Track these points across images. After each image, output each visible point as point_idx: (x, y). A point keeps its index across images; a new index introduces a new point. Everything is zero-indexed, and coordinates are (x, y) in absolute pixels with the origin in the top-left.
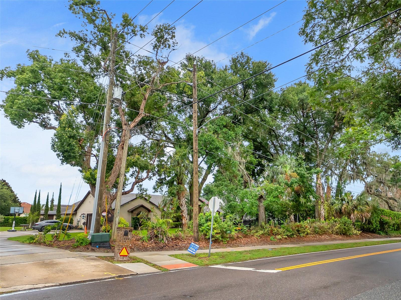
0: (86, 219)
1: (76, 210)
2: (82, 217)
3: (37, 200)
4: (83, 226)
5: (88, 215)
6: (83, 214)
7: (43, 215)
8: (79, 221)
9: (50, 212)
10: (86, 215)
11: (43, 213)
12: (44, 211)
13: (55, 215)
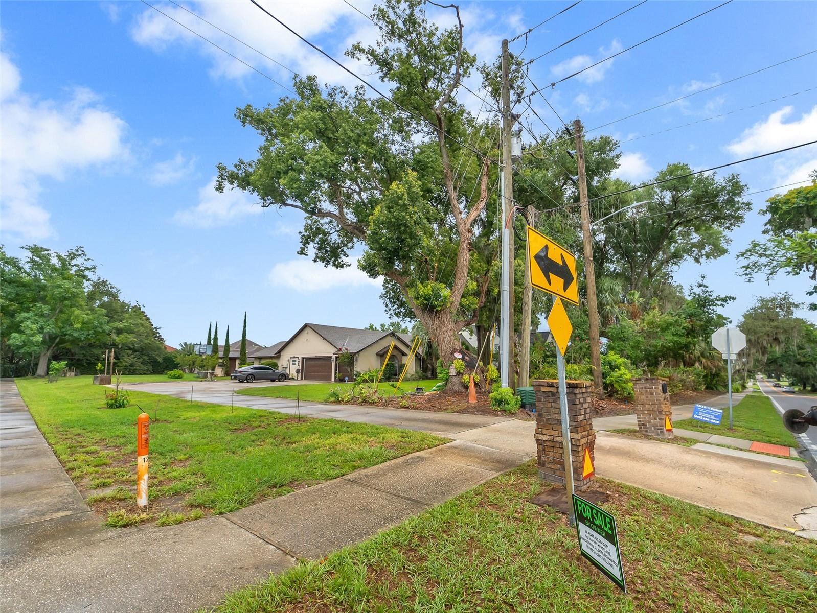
0: (300, 365)
1: (279, 352)
2: (292, 362)
3: (213, 336)
4: (295, 374)
5: (303, 359)
6: (294, 357)
7: (221, 358)
8: (286, 368)
9: (231, 355)
10: (300, 358)
11: (222, 356)
12: (222, 353)
13: (238, 358)
